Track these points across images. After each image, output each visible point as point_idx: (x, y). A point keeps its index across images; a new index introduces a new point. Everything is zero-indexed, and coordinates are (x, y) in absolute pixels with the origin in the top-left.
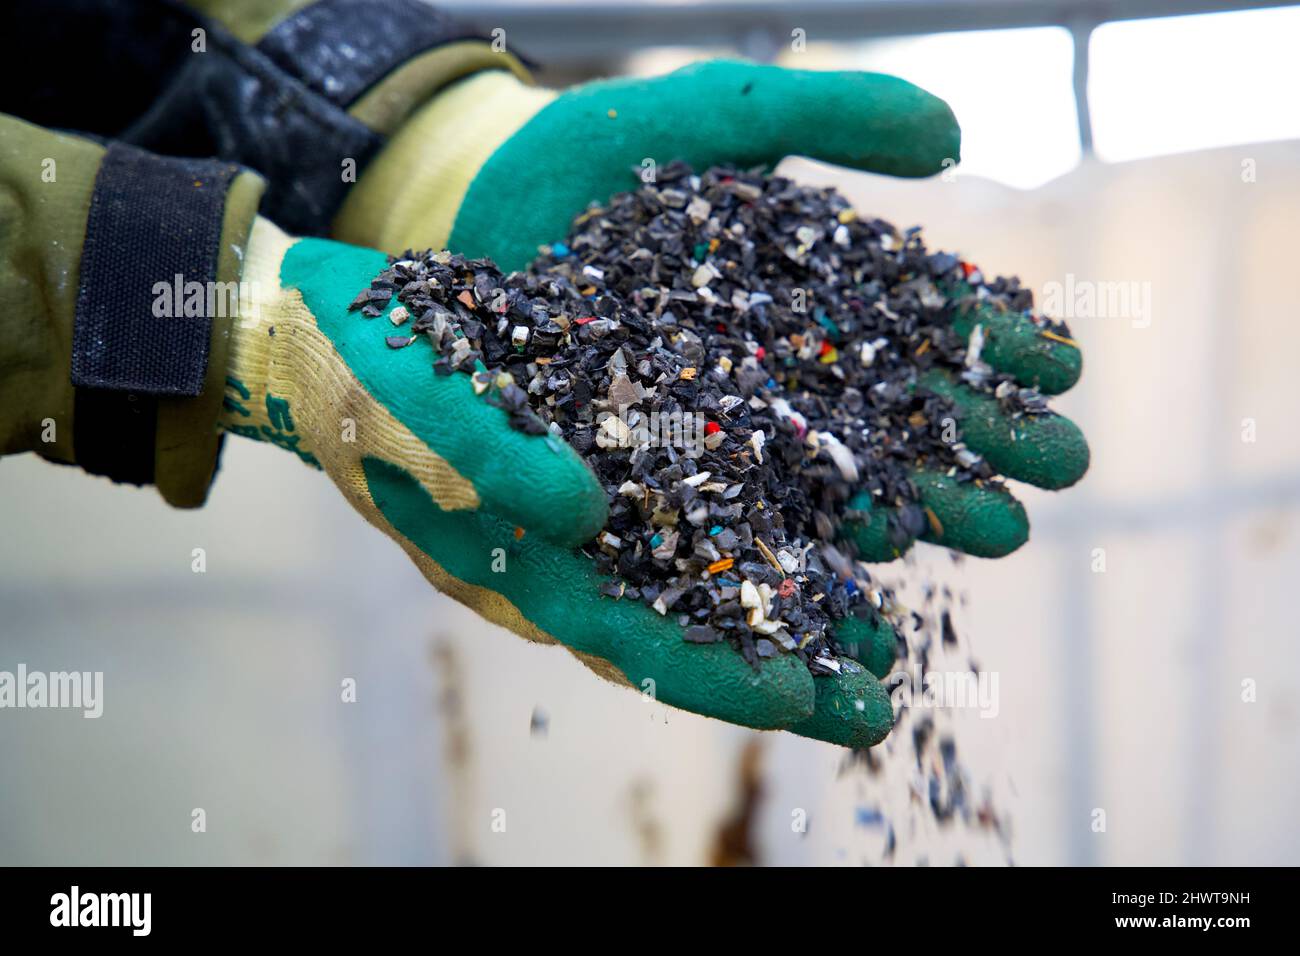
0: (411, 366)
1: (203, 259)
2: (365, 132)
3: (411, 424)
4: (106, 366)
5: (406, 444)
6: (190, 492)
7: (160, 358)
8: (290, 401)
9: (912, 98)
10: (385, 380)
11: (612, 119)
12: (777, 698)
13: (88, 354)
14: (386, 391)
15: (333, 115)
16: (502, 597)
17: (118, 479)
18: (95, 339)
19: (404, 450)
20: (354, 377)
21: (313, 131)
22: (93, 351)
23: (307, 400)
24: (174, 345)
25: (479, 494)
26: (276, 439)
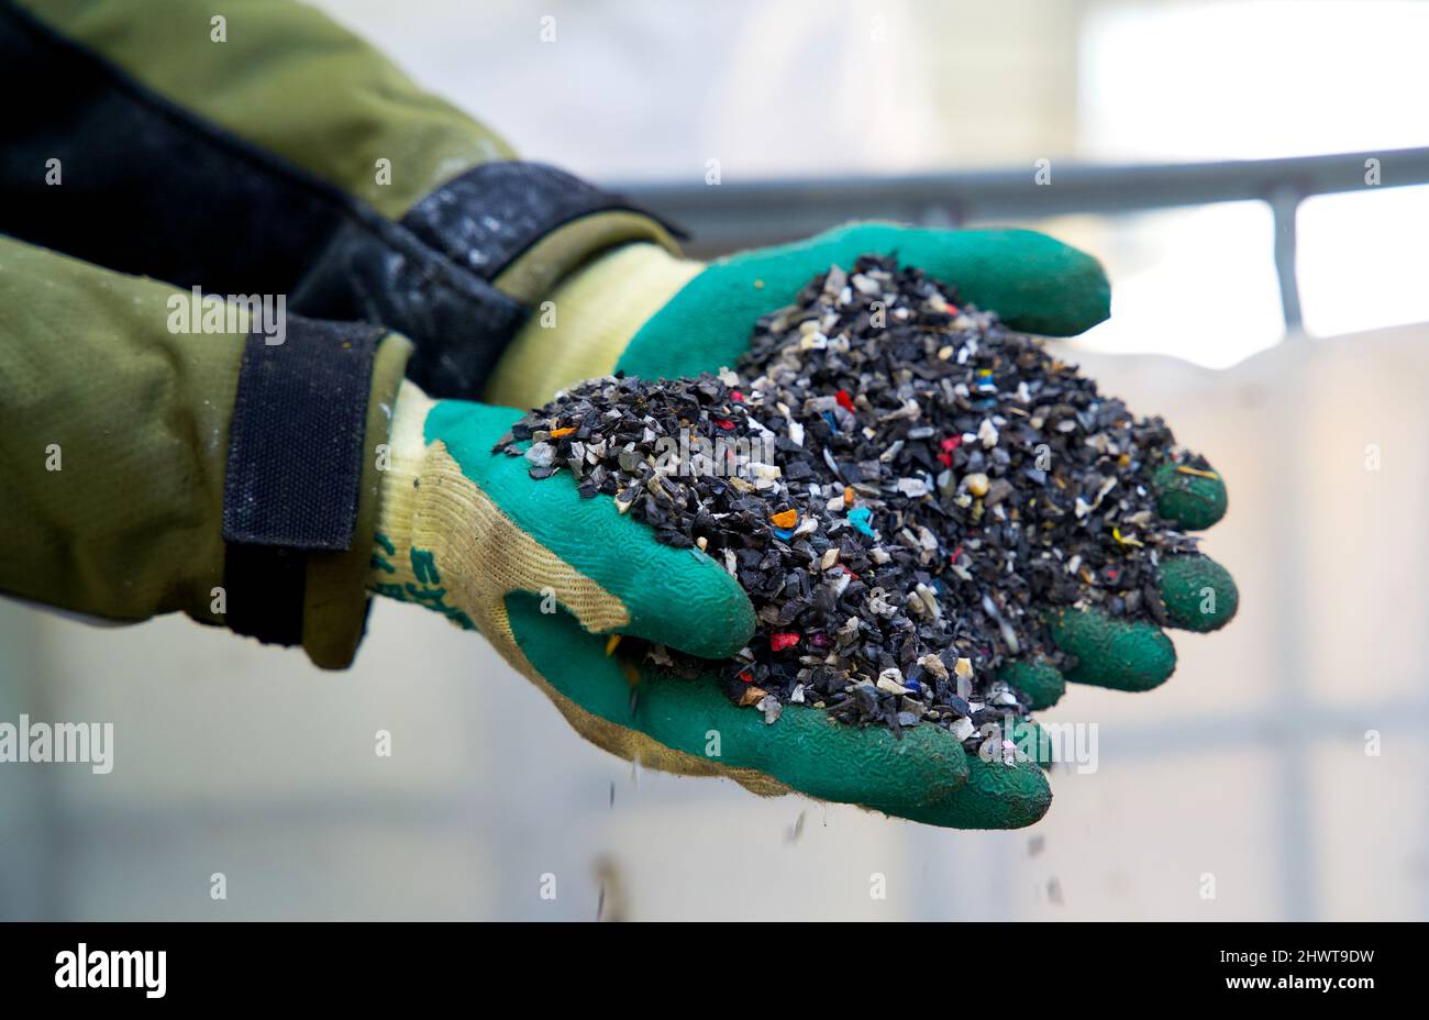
0: (554, 495)
1: (353, 417)
2: (511, 304)
3: (558, 549)
4: (256, 522)
5: (553, 569)
6: (337, 652)
7: (310, 514)
8: (433, 552)
9: (1059, 257)
10: (530, 510)
11: (760, 289)
12: (926, 762)
13: (239, 510)
14: (531, 520)
15: (478, 288)
16: (644, 736)
17: (266, 638)
18: (245, 496)
19: (551, 576)
20: (499, 509)
21: (459, 305)
22: (244, 508)
23: (451, 546)
24: (323, 501)
25: (629, 608)
26: (420, 597)
